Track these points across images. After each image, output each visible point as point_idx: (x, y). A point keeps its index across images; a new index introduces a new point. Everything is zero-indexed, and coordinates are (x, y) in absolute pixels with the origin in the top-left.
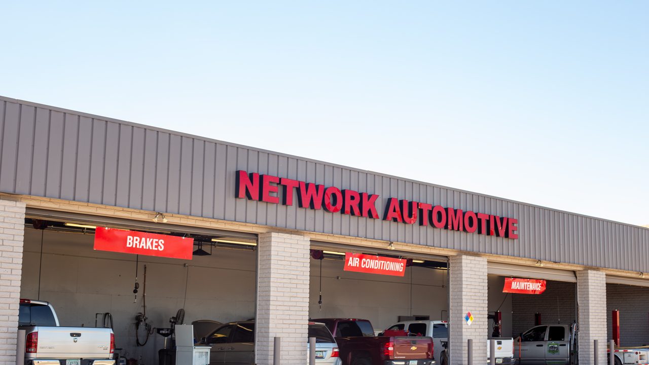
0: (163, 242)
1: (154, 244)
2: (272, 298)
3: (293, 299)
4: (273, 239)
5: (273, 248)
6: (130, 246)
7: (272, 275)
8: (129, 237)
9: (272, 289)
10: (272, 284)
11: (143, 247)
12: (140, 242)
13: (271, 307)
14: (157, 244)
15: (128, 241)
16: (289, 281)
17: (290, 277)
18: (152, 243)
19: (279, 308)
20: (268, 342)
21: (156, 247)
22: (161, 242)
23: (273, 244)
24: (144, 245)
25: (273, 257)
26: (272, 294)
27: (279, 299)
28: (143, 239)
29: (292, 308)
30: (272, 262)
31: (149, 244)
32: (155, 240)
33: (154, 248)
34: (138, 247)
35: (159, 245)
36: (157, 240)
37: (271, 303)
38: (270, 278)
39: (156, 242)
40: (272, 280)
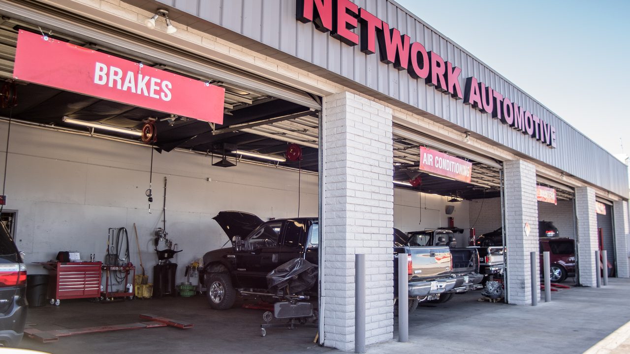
0: (170, 86)
1: (153, 87)
2: (349, 193)
3: (375, 196)
4: (348, 102)
5: (348, 116)
6: (103, 82)
7: (349, 157)
8: (98, 65)
9: (349, 178)
10: (348, 171)
11: (129, 88)
12: (123, 79)
13: (348, 207)
14: (158, 88)
15: (98, 73)
16: (369, 168)
17: (372, 162)
18: (148, 85)
19: (358, 208)
20: (344, 261)
21: (156, 92)
22: (167, 86)
23: (348, 109)
24: (133, 85)
25: (348, 129)
26: (349, 185)
27: (358, 194)
28: (130, 74)
29: (374, 210)
30: (348, 136)
31: (142, 84)
32: (153, 80)
33: (152, 95)
34: (119, 87)
35: (161, 90)
36: (159, 81)
37: (349, 200)
38: (344, 160)
39: (156, 84)
40: (348, 164)
